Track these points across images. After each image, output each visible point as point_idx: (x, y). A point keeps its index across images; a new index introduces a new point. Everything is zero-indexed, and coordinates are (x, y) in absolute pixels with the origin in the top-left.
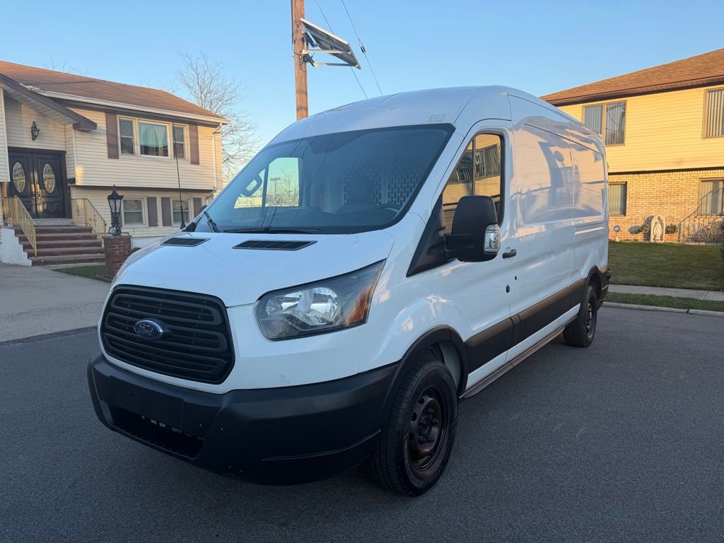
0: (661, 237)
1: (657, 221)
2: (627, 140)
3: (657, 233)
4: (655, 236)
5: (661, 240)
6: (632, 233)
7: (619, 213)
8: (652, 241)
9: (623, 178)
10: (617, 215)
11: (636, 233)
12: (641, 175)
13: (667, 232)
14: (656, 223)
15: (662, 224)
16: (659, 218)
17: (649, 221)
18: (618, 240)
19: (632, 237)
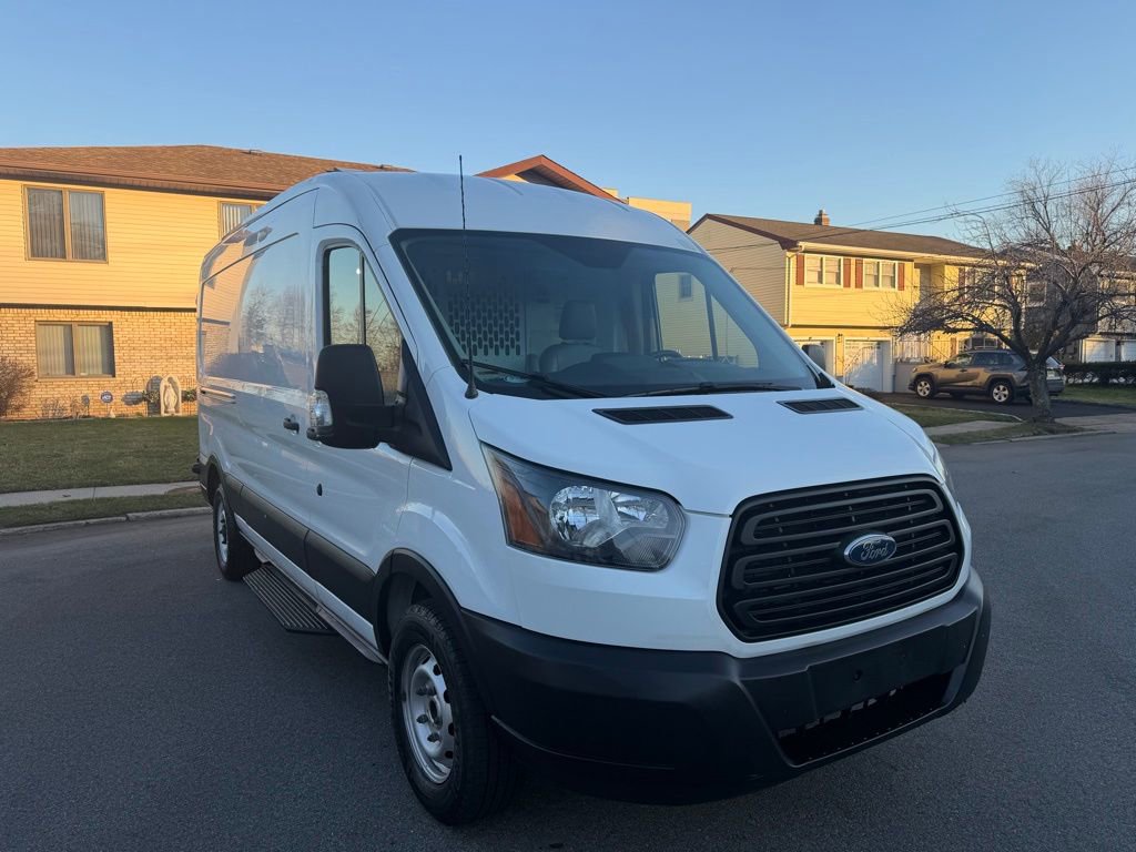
0: (176, 406)
1: (168, 384)
2: (110, 256)
3: (170, 401)
4: (166, 407)
5: (177, 411)
6: (128, 403)
7: (100, 373)
8: (163, 414)
9: (105, 316)
10: (97, 376)
11: (136, 403)
12: (134, 313)
13: (185, 398)
14: (166, 387)
15: (175, 388)
16: (170, 380)
17: (154, 383)
18: (113, 416)
19: (131, 411)
